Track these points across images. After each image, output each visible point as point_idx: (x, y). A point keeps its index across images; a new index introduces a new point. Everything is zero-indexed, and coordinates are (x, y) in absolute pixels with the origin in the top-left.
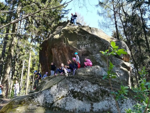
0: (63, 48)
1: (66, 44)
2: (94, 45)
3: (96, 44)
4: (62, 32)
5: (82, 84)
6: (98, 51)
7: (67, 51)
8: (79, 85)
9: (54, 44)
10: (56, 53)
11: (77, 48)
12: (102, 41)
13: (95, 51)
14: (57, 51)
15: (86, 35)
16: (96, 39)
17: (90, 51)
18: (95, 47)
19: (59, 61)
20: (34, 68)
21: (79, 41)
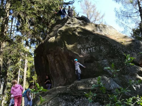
0: (61, 54)
1: (64, 49)
2: (99, 48)
3: (102, 47)
4: (58, 34)
5: (79, 102)
6: (104, 56)
7: (66, 57)
8: (75, 104)
9: (50, 50)
10: (53, 60)
11: (78, 54)
12: (109, 42)
13: (101, 55)
14: (53, 58)
15: (89, 36)
16: (101, 41)
17: (94, 56)
18: (101, 51)
19: (57, 70)
20: (33, 77)
21: (80, 44)
